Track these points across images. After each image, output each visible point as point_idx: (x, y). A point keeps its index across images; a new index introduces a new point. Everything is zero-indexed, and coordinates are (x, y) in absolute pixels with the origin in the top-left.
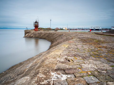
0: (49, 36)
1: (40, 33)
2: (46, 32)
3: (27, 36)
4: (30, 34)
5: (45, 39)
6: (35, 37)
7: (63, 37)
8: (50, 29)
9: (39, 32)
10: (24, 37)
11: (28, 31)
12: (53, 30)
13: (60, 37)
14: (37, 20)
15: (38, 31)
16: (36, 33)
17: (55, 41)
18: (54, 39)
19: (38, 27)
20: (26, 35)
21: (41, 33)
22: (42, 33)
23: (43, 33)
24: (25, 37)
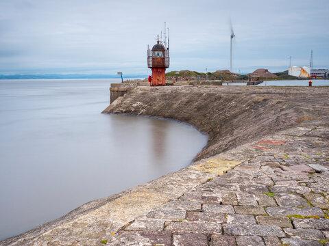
0: (206, 106)
1: (169, 95)
2: (195, 89)
3: (118, 106)
4: (128, 101)
5: (186, 120)
6: (147, 114)
7: (263, 116)
8: (230, 74)
9: (168, 89)
10: (103, 112)
11: (122, 88)
12: (243, 78)
13: (253, 115)
14: (162, 40)
15: (167, 85)
16: (156, 94)
17: (226, 133)
18: (226, 121)
19: (164, 68)
20: (115, 103)
21: (176, 95)
22: (181, 93)
23: (185, 96)
24: (109, 112)
